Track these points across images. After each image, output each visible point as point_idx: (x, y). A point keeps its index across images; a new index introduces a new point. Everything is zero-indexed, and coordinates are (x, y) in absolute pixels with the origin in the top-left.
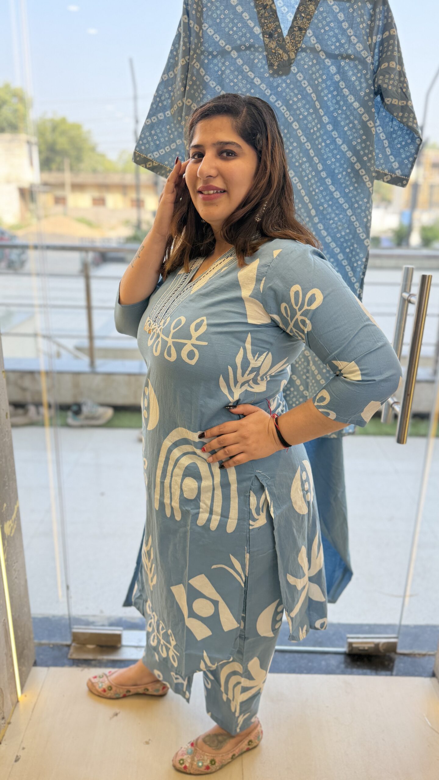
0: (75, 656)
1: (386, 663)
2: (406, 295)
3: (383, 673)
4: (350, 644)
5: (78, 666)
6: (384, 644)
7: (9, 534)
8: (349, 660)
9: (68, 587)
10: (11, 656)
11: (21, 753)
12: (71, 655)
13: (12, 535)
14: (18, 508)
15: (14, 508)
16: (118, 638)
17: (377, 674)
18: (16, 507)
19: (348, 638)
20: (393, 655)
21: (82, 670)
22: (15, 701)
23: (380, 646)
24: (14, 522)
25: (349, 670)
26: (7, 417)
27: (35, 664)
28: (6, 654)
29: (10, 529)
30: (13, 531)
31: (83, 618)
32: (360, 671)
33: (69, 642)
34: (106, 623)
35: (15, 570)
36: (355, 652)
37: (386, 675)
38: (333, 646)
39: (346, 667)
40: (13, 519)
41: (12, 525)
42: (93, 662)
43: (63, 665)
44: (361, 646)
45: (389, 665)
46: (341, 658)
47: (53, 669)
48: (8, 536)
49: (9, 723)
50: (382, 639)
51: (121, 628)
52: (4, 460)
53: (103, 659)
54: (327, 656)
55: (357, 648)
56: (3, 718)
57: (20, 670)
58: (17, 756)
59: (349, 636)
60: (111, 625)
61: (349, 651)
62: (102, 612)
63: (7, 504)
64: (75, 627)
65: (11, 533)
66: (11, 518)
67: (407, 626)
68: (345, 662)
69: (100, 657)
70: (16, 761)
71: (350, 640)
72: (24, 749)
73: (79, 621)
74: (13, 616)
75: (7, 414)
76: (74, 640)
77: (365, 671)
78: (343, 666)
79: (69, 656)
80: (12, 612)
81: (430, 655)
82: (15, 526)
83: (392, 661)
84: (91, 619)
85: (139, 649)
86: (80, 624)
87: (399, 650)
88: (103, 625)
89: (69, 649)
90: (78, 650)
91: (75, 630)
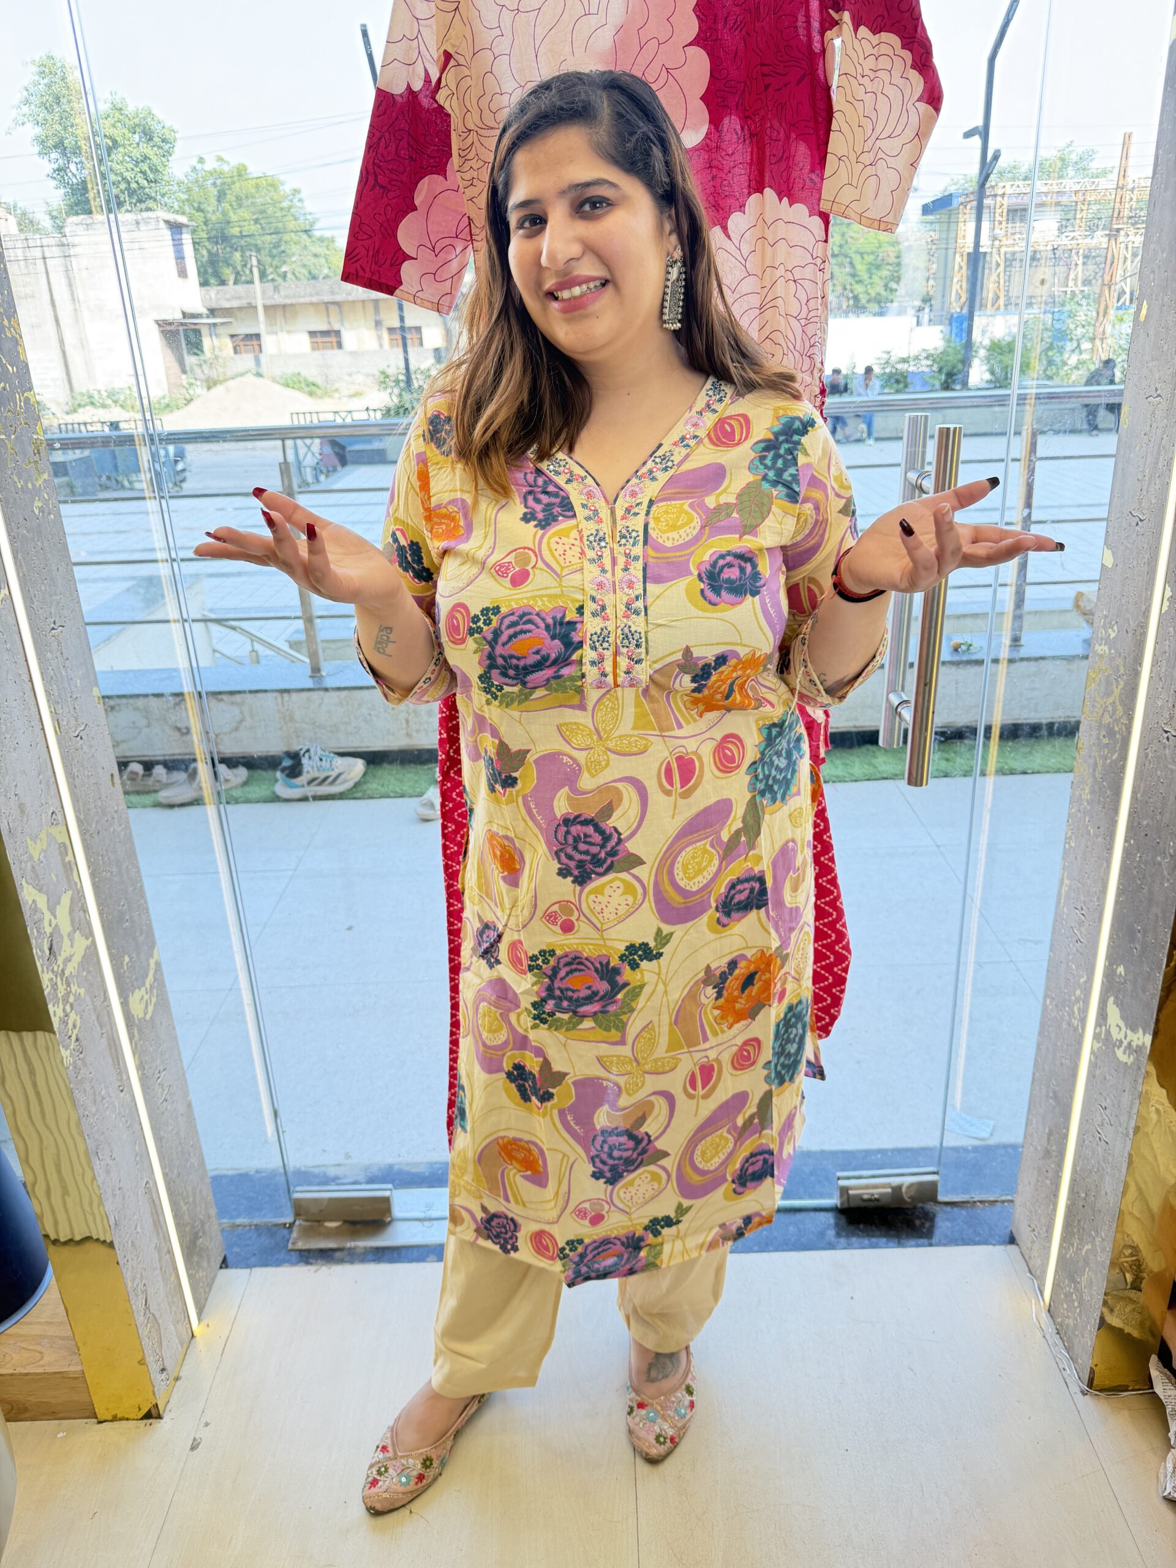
0: (300, 1245)
1: (918, 1222)
2: (913, 476)
3: (912, 1242)
4: (844, 1190)
5: (308, 1263)
6: (911, 1185)
7: (141, 1015)
8: (843, 1220)
9: (276, 1114)
10: (170, 1252)
11: (203, 1434)
12: (294, 1244)
13: (148, 1017)
14: (158, 965)
15: (149, 965)
16: (385, 1204)
17: (900, 1245)
18: (152, 962)
19: (839, 1179)
20: (930, 1207)
21: (316, 1271)
22: (186, 1337)
23: (904, 1190)
24: (151, 991)
25: (843, 1240)
26: (113, 784)
27: (225, 1264)
28: (158, 1249)
29: (143, 1005)
30: (151, 1009)
31: (316, 1171)
32: (866, 1241)
33: (289, 1219)
34: (361, 1177)
35: (161, 1085)
36: (852, 1204)
37: (918, 1246)
38: (811, 1197)
39: (838, 1235)
40: (148, 985)
41: (146, 997)
42: (338, 1255)
43: (279, 1263)
44: (866, 1194)
45: (923, 1224)
46: (829, 1219)
47: (259, 1272)
48: (139, 1020)
49: (177, 1379)
50: (906, 1179)
51: (390, 1186)
52: (115, 870)
53: (355, 1248)
54: (799, 1216)
55: (860, 1197)
56: (163, 1370)
57: (190, 1277)
58: (195, 1439)
59: (839, 1174)
60: (371, 1180)
61: (842, 1204)
62: (348, 1156)
63: (131, 958)
64: (298, 1188)
65: (145, 1014)
66: (143, 984)
67: (955, 1149)
68: (837, 1225)
69: (350, 1244)
70: (193, 1448)
71: (842, 1183)
72: (207, 1424)
73: (305, 1177)
74: (165, 1175)
75: (112, 775)
76: (297, 1215)
77: (874, 1240)
78: (831, 1233)
79: (290, 1246)
80: (163, 1167)
81: (1003, 1202)
82: (154, 1000)
83: (929, 1218)
84: (332, 1172)
85: (427, 1223)
86: (310, 1184)
87: (941, 1198)
88: (355, 1183)
89: (291, 1232)
90: (307, 1232)
91: (296, 1196)
